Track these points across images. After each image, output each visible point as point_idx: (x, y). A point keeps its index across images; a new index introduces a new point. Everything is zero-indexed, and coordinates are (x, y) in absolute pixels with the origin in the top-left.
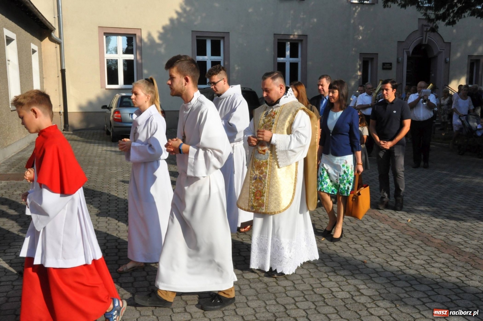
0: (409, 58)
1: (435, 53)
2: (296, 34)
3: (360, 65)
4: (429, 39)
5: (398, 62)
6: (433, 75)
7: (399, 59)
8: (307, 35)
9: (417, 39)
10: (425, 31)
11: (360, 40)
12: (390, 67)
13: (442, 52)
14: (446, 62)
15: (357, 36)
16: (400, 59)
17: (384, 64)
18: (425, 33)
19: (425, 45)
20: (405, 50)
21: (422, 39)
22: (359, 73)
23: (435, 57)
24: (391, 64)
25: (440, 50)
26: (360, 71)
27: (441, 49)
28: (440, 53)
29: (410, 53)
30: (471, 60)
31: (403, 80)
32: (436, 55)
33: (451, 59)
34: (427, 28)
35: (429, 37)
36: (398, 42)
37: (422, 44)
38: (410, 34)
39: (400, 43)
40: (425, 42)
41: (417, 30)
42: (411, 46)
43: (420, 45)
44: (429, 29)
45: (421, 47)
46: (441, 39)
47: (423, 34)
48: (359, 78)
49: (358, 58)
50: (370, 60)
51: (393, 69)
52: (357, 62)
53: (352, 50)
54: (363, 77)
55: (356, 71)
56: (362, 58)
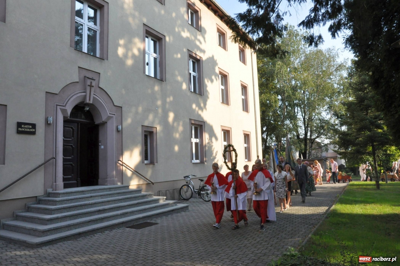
0: (66, 121)
1: (104, 118)
4: (93, 97)
5: (47, 124)
6: (102, 147)
7: (49, 119)
9: (77, 94)
10: (89, 85)
12: (31, 130)
13: (113, 117)
14: (118, 131)
16: (51, 120)
17: (19, 124)
18: (88, 88)
19: (88, 105)
20: (58, 107)
21: (86, 96)
23: (104, 123)
24: (34, 126)
25: (110, 114)
28: (109, 118)
29: (68, 114)
30: (145, 131)
31: (57, 153)
32: (104, 121)
33: (123, 127)
34: (91, 82)
35: (94, 94)
36: (46, 92)
37: (85, 102)
38: (66, 86)
39: (49, 94)
40: (90, 100)
41: (78, 82)
42: (69, 102)
43: (82, 105)
44: (93, 84)
45: (84, 108)
46: (111, 101)
47: (85, 89)
51: (37, 133)
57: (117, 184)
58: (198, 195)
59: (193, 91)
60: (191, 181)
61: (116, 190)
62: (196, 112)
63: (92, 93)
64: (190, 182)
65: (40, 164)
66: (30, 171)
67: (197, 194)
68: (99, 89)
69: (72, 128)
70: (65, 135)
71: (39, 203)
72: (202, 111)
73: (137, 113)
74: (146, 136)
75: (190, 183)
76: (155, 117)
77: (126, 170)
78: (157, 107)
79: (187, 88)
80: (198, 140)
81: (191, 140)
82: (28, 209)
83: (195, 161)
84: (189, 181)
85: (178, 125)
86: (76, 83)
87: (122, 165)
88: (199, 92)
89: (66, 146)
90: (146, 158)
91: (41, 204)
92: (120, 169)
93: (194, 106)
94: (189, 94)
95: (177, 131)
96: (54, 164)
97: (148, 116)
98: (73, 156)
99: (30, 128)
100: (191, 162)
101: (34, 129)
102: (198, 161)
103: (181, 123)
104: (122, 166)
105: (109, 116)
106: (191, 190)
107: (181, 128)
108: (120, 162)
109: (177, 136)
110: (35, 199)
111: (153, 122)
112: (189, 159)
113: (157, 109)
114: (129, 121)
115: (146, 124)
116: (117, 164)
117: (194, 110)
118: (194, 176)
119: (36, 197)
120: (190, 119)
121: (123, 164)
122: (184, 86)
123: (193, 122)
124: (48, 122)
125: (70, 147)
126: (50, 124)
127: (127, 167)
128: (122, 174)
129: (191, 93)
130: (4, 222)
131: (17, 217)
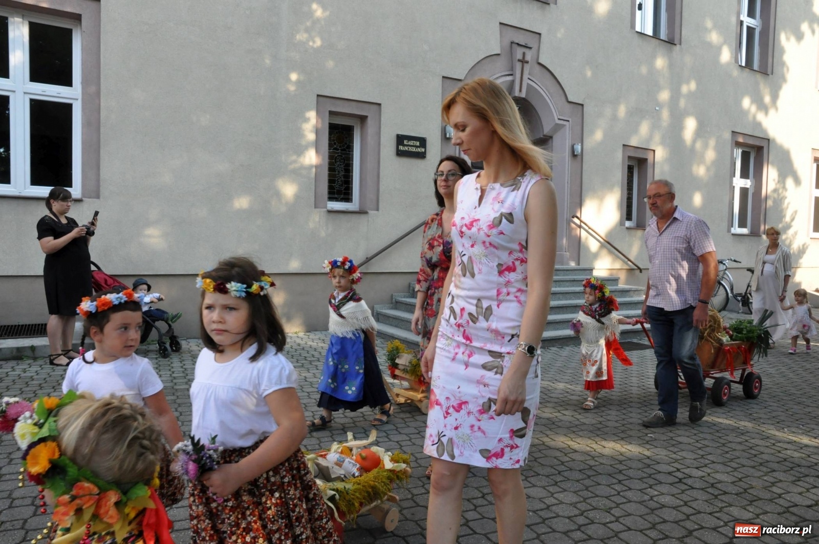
1: (547, 129)
3: (317, 132)
4: (528, 84)
5: (445, 138)
7: (447, 129)
10: (519, 60)
11: (317, 51)
12: (419, 150)
13: (564, 125)
14: (574, 156)
15: (306, 35)
17: (400, 139)
18: (518, 66)
21: (513, 82)
22: (316, 159)
23: (546, 139)
24: (423, 142)
25: (559, 119)
26: (317, 151)
27: (561, 118)
28: (558, 128)
30: (630, 158)
32: (548, 135)
33: (584, 147)
34: (524, 54)
35: (529, 79)
36: (443, 77)
38: (478, 63)
39: (448, 81)
40: (520, 91)
41: (499, 55)
44: (528, 58)
46: (561, 91)
47: (512, 67)
48: (313, 175)
49: (309, 110)
50: (359, 128)
51: (428, 155)
52: (307, 120)
53: (288, 80)
54: (330, 175)
55: (300, 150)
56: (327, 114)
57: (568, 264)
58: (743, 305)
59: (744, 64)
60: (727, 272)
61: (567, 275)
62: (750, 118)
63: (526, 76)
64: (725, 273)
67: (739, 301)
68: (538, 68)
72: (766, 113)
73: (614, 118)
74: (630, 169)
75: (725, 276)
76: (654, 127)
77: (586, 238)
78: (658, 104)
79: (731, 57)
80: (747, 183)
81: (731, 182)
83: (737, 230)
84: (722, 273)
85: (706, 146)
86: (494, 57)
87: (580, 227)
88: (760, 66)
90: (629, 217)
92: (577, 235)
93: (746, 103)
94: (736, 72)
95: (702, 160)
97: (638, 125)
99: (417, 147)
100: (729, 231)
101: (423, 147)
102: (745, 231)
103: (712, 143)
104: (579, 229)
105: (557, 124)
106: (725, 292)
107: (710, 155)
108: (576, 220)
109: (701, 171)
111: (650, 138)
112: (725, 224)
113: (657, 108)
114: (599, 135)
115: (634, 142)
116: (569, 225)
117: (745, 113)
118: (735, 261)
120: (733, 132)
121: (582, 224)
122: (726, 55)
123: (741, 140)
124: (445, 134)
127: (591, 232)
128: (578, 245)
129: (739, 69)
130: (379, 310)
131: (397, 305)
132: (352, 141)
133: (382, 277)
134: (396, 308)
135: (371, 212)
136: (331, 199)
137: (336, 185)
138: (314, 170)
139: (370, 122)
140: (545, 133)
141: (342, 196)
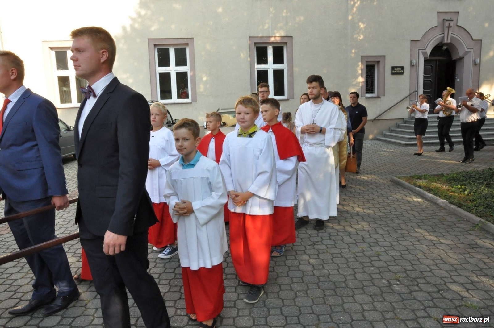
0: (426, 61)
1: (461, 54)
2: (277, 35)
3: (362, 70)
4: (452, 36)
5: (412, 65)
6: (458, 80)
8: (292, 37)
9: (436, 36)
10: (447, 27)
11: (362, 40)
12: (401, 71)
13: (470, 51)
14: (475, 64)
15: (357, 35)
16: (414, 62)
17: (393, 68)
18: (446, 30)
19: (446, 44)
20: (420, 51)
21: (444, 37)
22: (361, 80)
23: (461, 59)
24: (402, 68)
25: (467, 49)
26: (362, 76)
27: (469, 48)
28: (467, 53)
29: (427, 54)
31: (419, 87)
32: (462, 56)
33: (482, 60)
34: (449, 24)
35: (452, 34)
36: (411, 41)
37: (443, 43)
38: (427, 32)
39: (413, 42)
40: (447, 40)
41: (437, 26)
42: (429, 46)
43: (441, 45)
44: (452, 25)
45: (442, 47)
46: (469, 36)
47: (444, 31)
48: (361, 86)
49: (359, 62)
50: (377, 65)
51: (405, 73)
52: (358, 66)
53: (351, 52)
54: (366, 84)
55: (357, 77)
56: (365, 62)
63: (450, 33)
65: (406, 95)
66: (399, 101)
68: (457, 28)
69: (431, 66)
70: (425, 72)
71: (405, 123)
82: (399, 126)
86: (435, 28)
89: (426, 82)
91: (407, 124)
96: (416, 95)
98: (431, 89)
99: (400, 70)
105: (466, 51)
110: (403, 120)
119: (403, 119)
124: (412, 64)
125: (429, 82)
126: (414, 65)
130: (385, 133)
131: (392, 131)
132: (374, 70)
133: (386, 121)
134: (391, 132)
135: (381, 97)
136: (367, 93)
137: (368, 88)
138: (361, 84)
139: (381, 63)
140: (460, 56)
141: (370, 91)
